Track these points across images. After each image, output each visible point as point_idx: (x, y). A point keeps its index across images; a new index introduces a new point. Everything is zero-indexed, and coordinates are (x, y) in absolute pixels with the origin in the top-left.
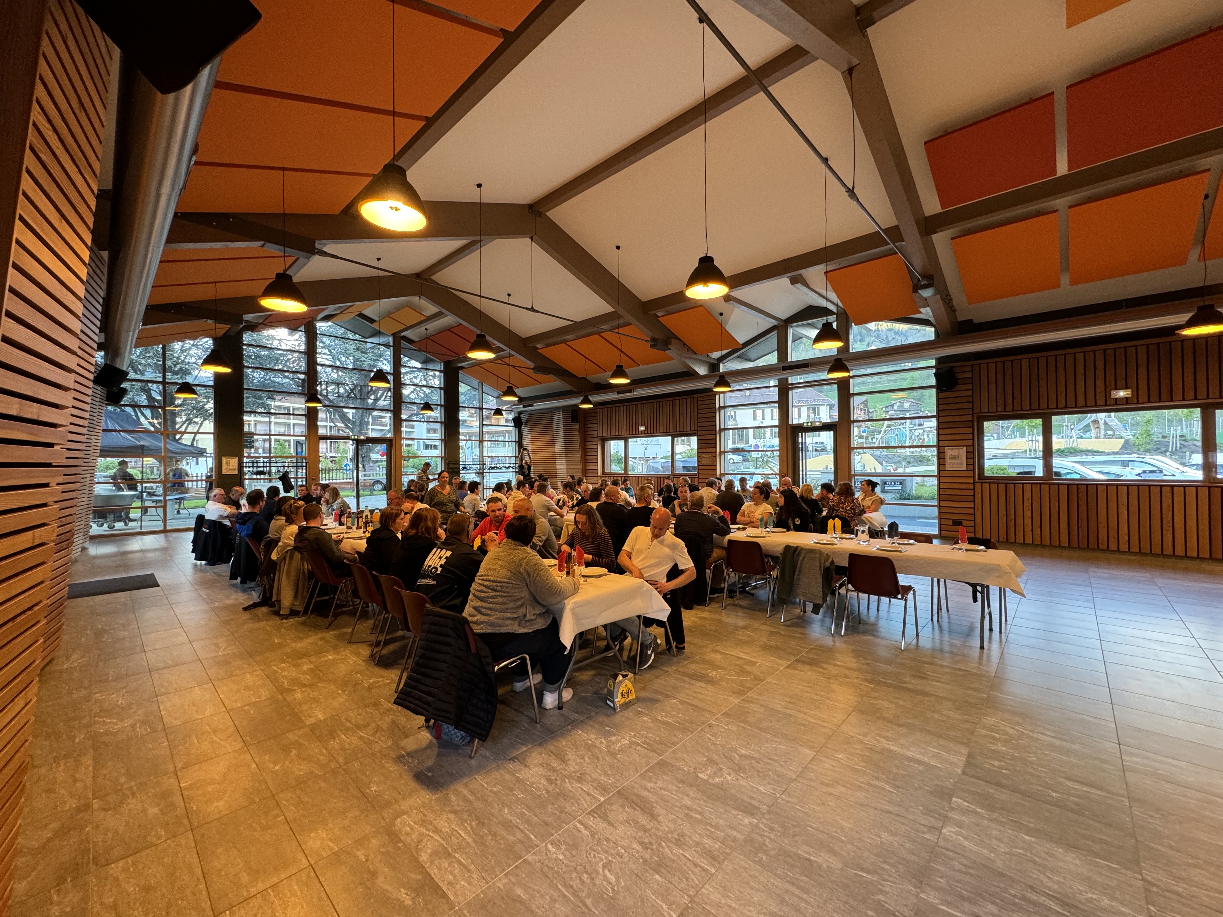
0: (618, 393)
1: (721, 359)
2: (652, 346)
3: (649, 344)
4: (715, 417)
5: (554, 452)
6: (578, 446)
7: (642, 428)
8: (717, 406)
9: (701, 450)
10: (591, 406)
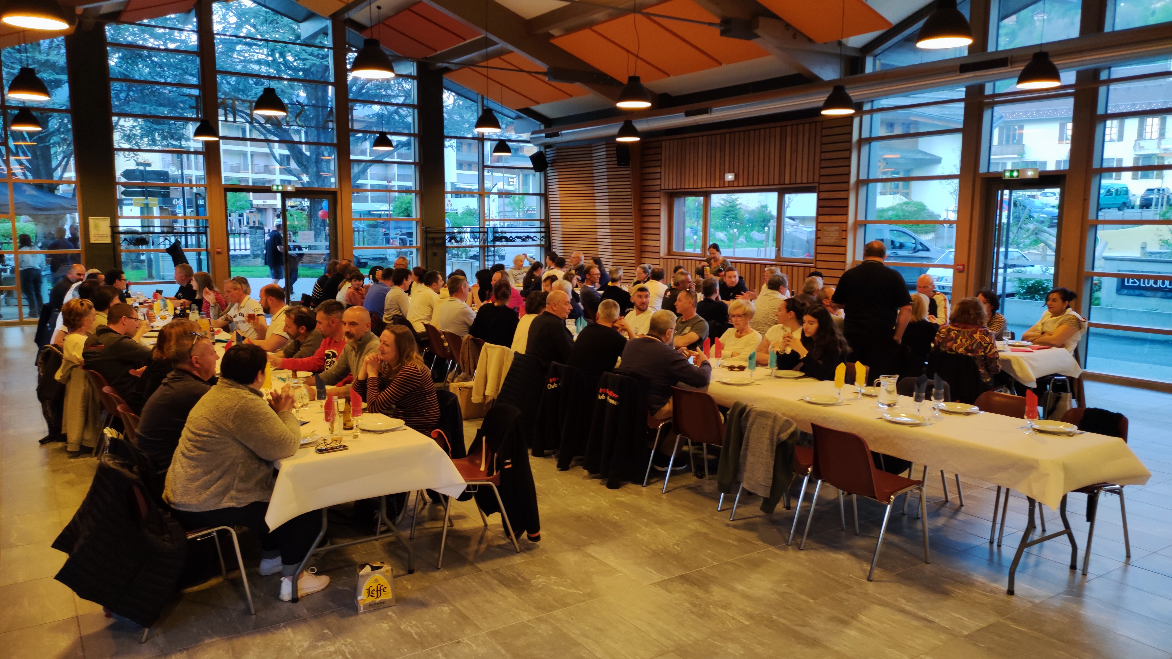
0: (688, 114)
1: (869, 48)
2: (723, 33)
3: (717, 31)
4: (849, 158)
5: (594, 214)
6: (629, 206)
7: (730, 177)
8: (855, 137)
9: (822, 218)
10: (637, 139)
